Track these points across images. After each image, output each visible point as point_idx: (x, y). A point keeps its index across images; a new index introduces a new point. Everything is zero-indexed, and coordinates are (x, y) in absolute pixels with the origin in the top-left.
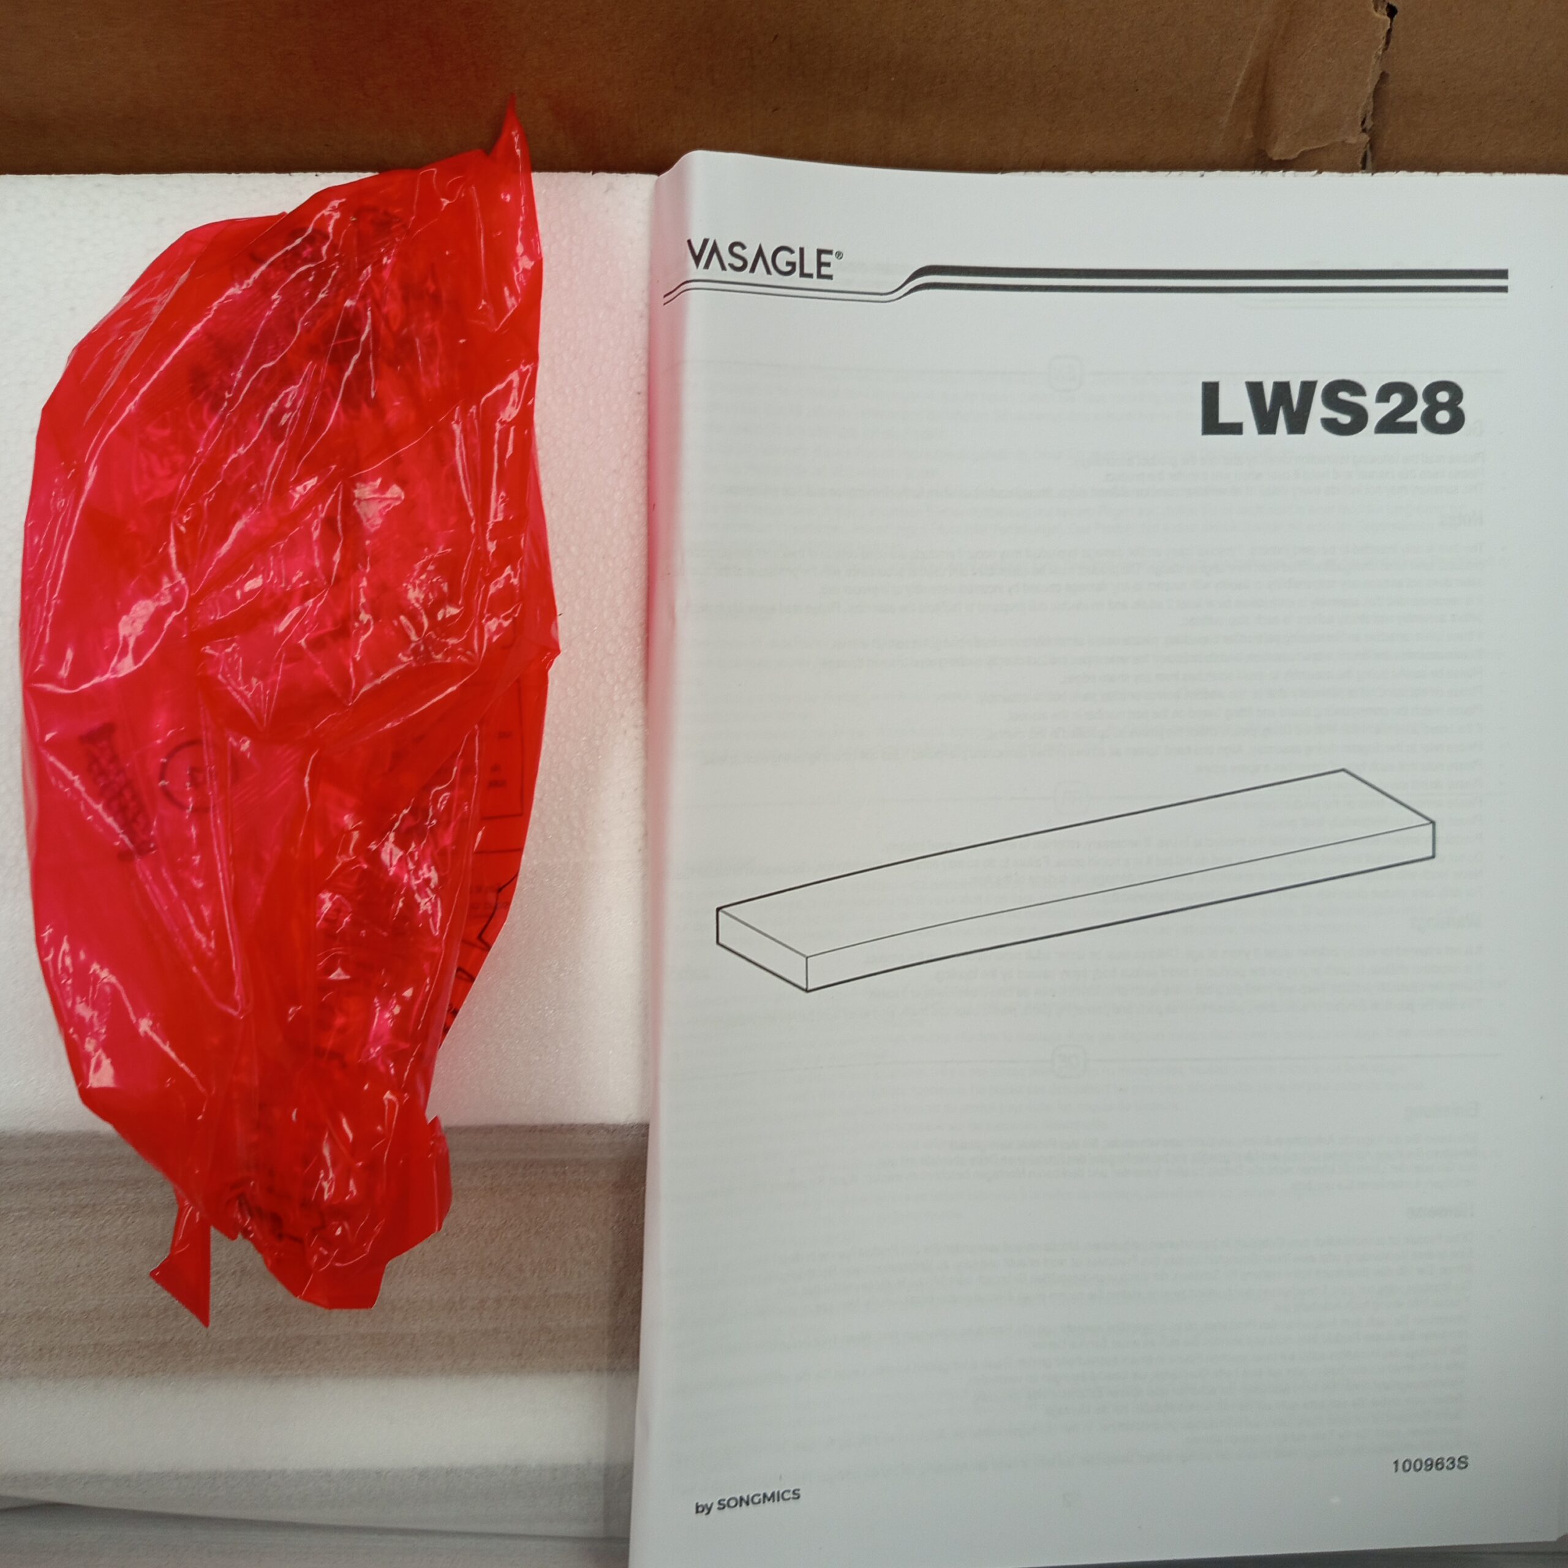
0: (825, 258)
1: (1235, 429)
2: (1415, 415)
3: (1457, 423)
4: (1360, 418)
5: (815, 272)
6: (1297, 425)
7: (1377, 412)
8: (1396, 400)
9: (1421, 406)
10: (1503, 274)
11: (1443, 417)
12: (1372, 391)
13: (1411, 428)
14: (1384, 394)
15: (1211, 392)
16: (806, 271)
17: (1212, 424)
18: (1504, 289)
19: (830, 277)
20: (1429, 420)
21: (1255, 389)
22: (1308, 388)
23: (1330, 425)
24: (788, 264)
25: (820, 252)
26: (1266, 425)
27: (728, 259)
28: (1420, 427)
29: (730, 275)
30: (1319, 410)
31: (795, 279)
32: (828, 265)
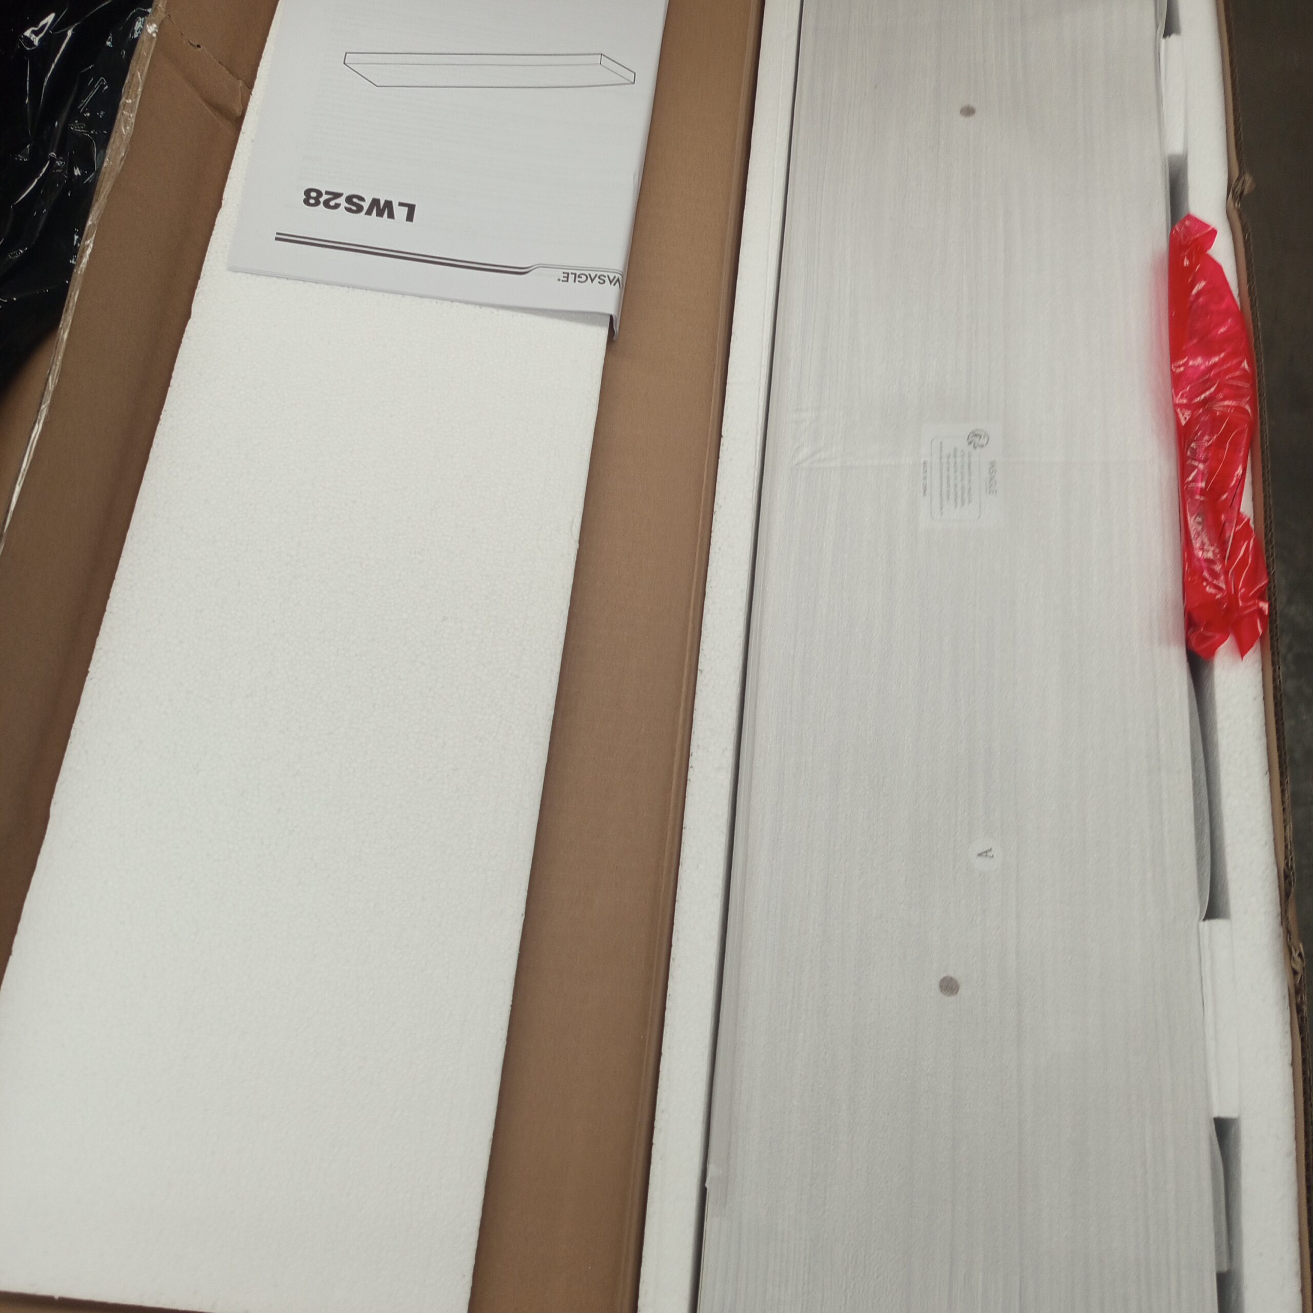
0: (565, 279)
1: (401, 204)
2: (325, 197)
3: (308, 192)
4: (349, 199)
5: (570, 275)
6: (375, 202)
7: (342, 201)
8: (332, 203)
9: (322, 200)
10: (277, 239)
11: (313, 194)
12: (342, 208)
13: (327, 193)
14: (337, 206)
15: (410, 217)
16: (574, 276)
17: (411, 208)
18: (277, 234)
19: (564, 273)
20: (319, 194)
21: (391, 216)
22: (369, 212)
23: (362, 199)
24: (581, 277)
25: (567, 281)
26: (389, 204)
27: (606, 279)
28: (324, 192)
29: (606, 274)
30: (366, 205)
31: (578, 273)
32: (564, 277)
